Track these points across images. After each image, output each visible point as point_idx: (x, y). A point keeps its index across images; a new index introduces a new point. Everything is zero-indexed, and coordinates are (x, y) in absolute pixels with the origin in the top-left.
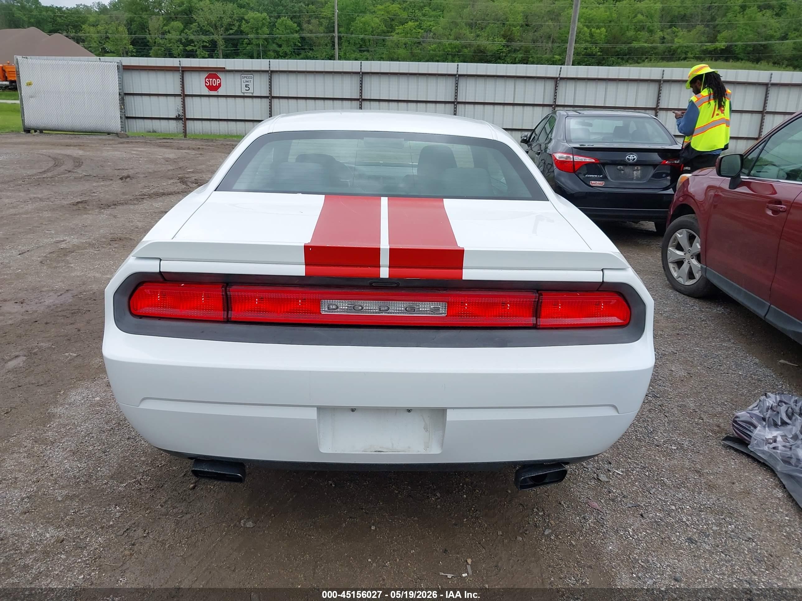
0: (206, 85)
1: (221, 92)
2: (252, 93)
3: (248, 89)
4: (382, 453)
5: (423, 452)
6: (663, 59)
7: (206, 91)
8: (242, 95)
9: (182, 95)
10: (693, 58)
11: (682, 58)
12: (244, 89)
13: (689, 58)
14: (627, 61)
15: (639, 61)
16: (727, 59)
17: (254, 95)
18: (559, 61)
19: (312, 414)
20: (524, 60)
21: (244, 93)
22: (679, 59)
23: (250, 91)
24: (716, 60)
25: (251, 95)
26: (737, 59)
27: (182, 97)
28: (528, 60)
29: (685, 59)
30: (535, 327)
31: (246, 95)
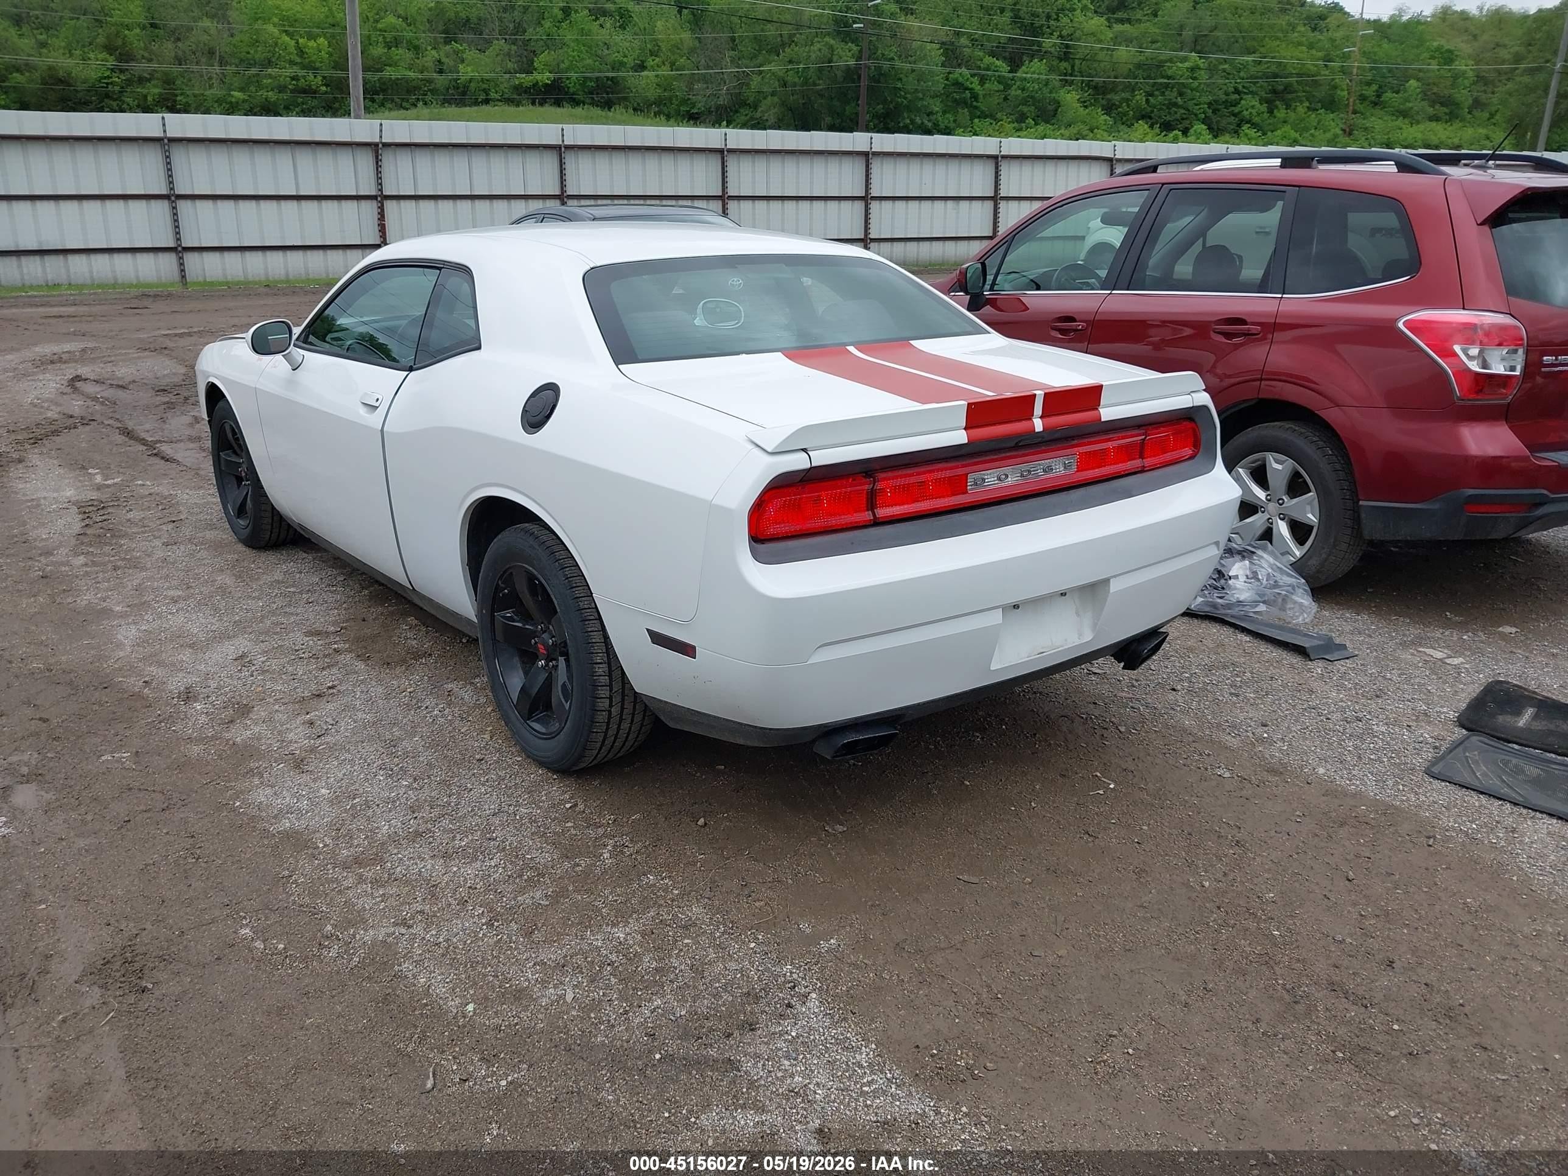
4: (1044, 654)
5: (1077, 642)
6: (447, 101)
10: (500, 101)
11: (480, 100)
13: (494, 100)
14: (382, 105)
15: (404, 104)
16: (558, 103)
18: (243, 102)
19: (997, 617)
20: (167, 100)
22: (476, 103)
24: (541, 104)
26: (575, 102)
28: (175, 101)
29: (487, 101)
30: (1142, 470)
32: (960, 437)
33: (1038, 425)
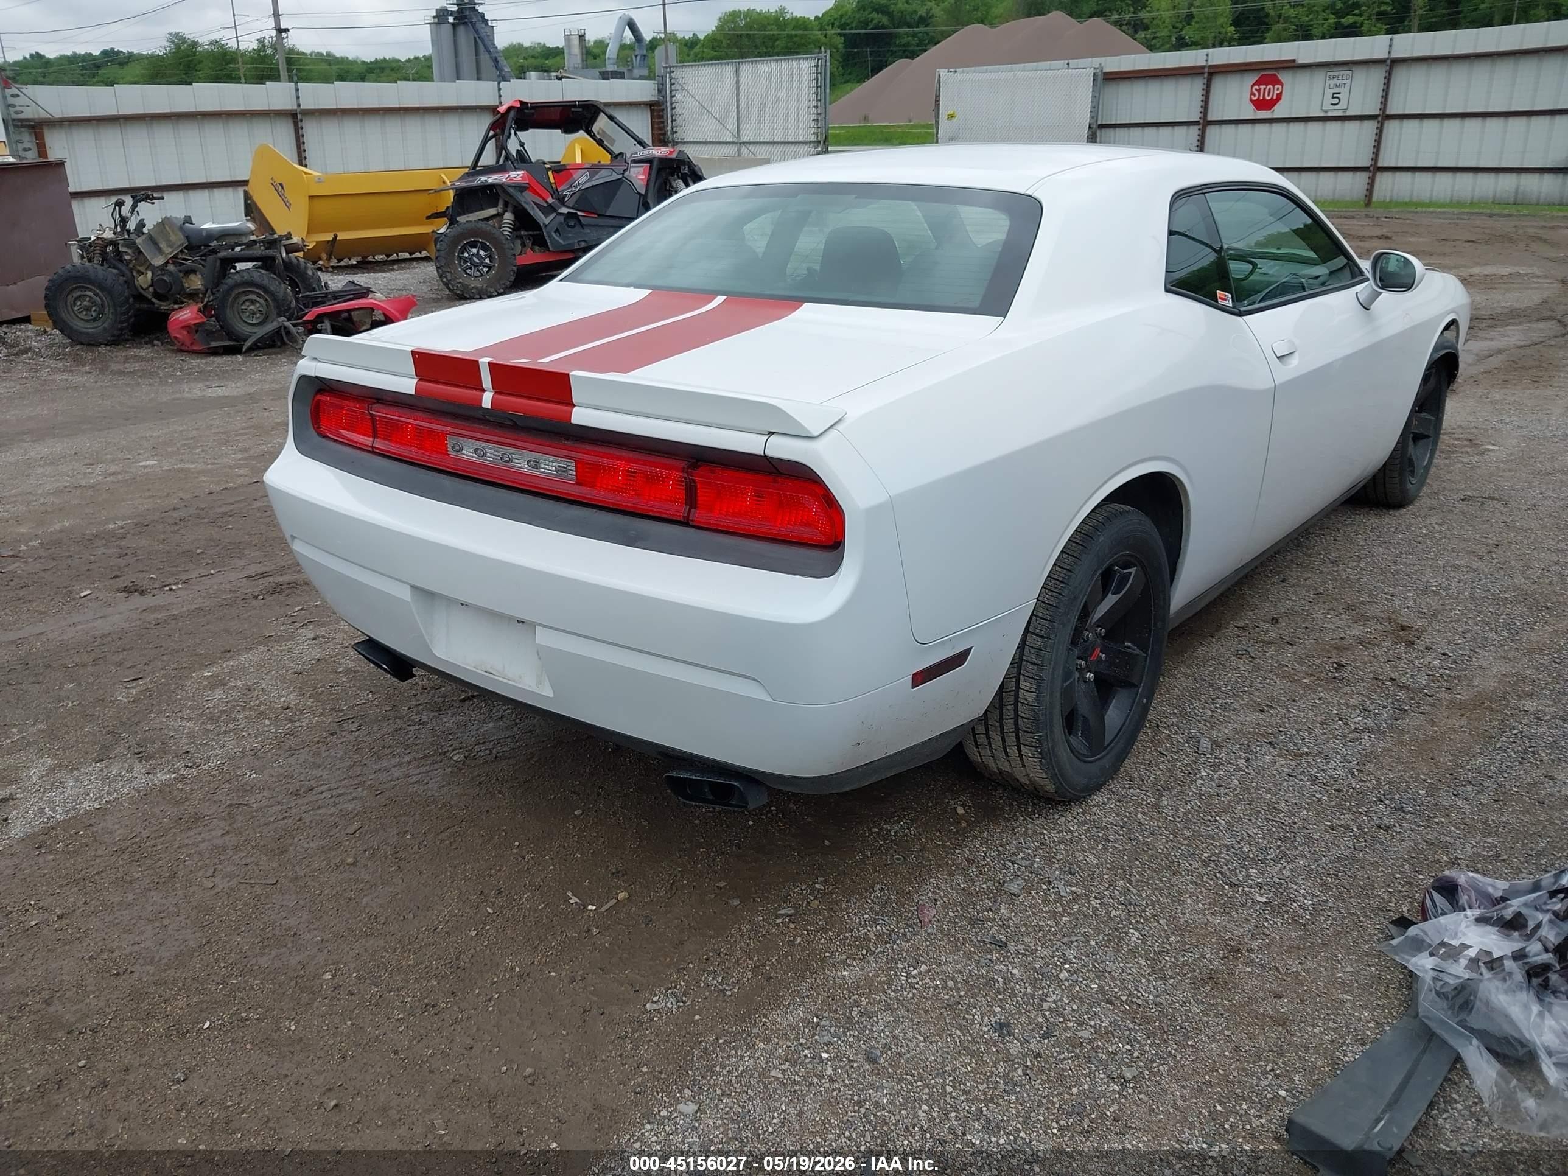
0: (1251, 100)
1: (1279, 111)
2: (1345, 110)
3: (1336, 101)
4: (493, 676)
5: (535, 689)
7: (1250, 112)
8: (1322, 114)
9: (1201, 121)
12: (1329, 100)
17: (1348, 113)
19: (404, 593)
21: (1326, 111)
23: (1343, 105)
25: (1340, 114)
27: (1200, 127)
30: (685, 523)
31: (1330, 114)
32: (407, 385)
33: (487, 400)
